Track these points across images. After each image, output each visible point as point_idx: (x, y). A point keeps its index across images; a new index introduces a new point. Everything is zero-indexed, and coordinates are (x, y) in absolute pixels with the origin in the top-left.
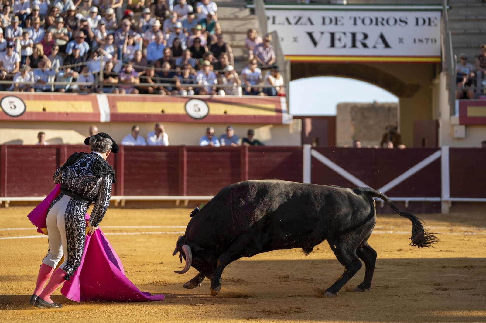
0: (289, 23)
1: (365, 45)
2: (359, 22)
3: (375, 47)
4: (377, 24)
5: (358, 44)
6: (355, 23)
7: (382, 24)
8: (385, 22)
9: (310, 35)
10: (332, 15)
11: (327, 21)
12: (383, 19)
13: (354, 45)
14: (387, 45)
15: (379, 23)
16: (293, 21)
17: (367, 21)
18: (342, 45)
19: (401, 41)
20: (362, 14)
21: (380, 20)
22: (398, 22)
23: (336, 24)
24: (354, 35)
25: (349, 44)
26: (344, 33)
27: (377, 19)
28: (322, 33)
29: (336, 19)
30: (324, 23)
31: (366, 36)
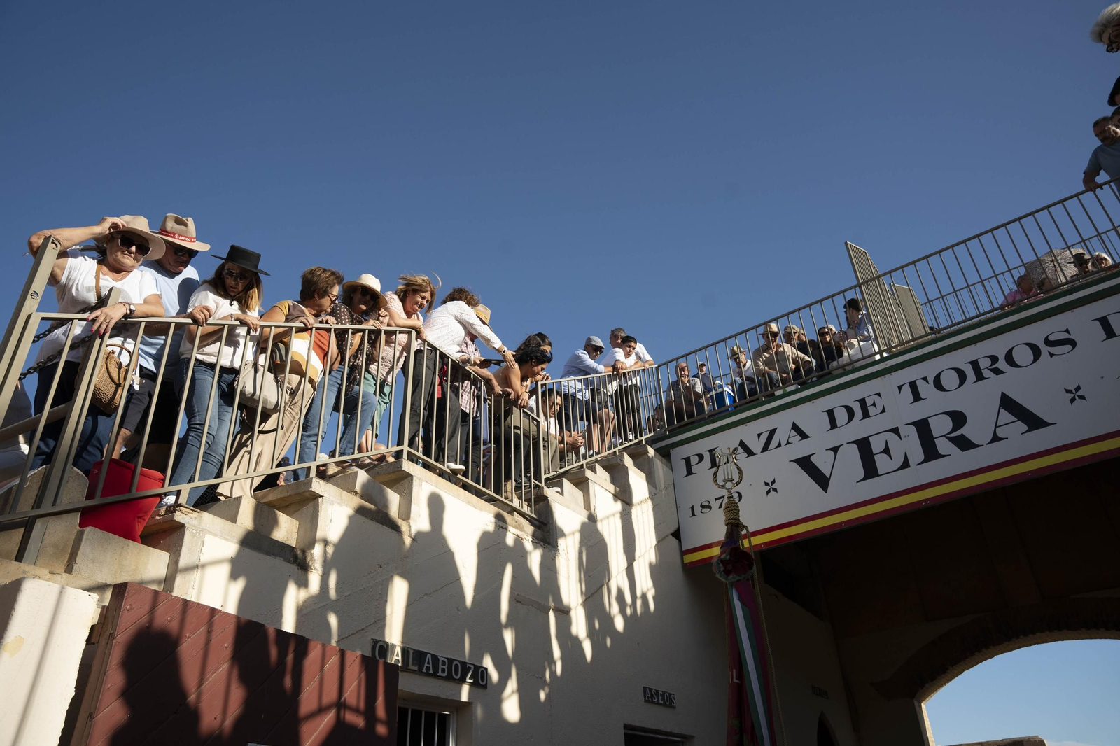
0: (750, 453)
1: (964, 444)
2: (926, 389)
3: (996, 438)
4: (980, 377)
5: (943, 446)
6: (917, 397)
7: (998, 372)
8: (1002, 364)
9: (805, 464)
10: (850, 397)
11: (841, 416)
12: (994, 359)
13: (931, 453)
14: (1034, 422)
15: (986, 373)
16: (756, 446)
17: (950, 380)
18: (899, 461)
19: (1075, 394)
20: (929, 369)
21: (985, 364)
22: (1044, 349)
23: (866, 414)
24: (922, 427)
25: (917, 453)
26: (896, 431)
27: (975, 364)
28: (835, 450)
29: (862, 402)
30: (834, 425)
31: (958, 419)
